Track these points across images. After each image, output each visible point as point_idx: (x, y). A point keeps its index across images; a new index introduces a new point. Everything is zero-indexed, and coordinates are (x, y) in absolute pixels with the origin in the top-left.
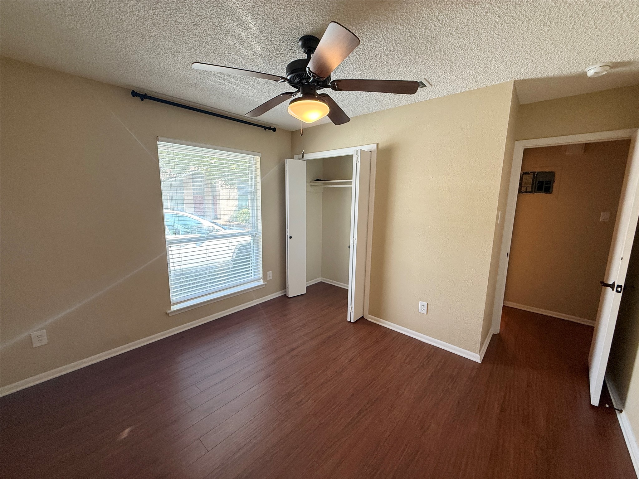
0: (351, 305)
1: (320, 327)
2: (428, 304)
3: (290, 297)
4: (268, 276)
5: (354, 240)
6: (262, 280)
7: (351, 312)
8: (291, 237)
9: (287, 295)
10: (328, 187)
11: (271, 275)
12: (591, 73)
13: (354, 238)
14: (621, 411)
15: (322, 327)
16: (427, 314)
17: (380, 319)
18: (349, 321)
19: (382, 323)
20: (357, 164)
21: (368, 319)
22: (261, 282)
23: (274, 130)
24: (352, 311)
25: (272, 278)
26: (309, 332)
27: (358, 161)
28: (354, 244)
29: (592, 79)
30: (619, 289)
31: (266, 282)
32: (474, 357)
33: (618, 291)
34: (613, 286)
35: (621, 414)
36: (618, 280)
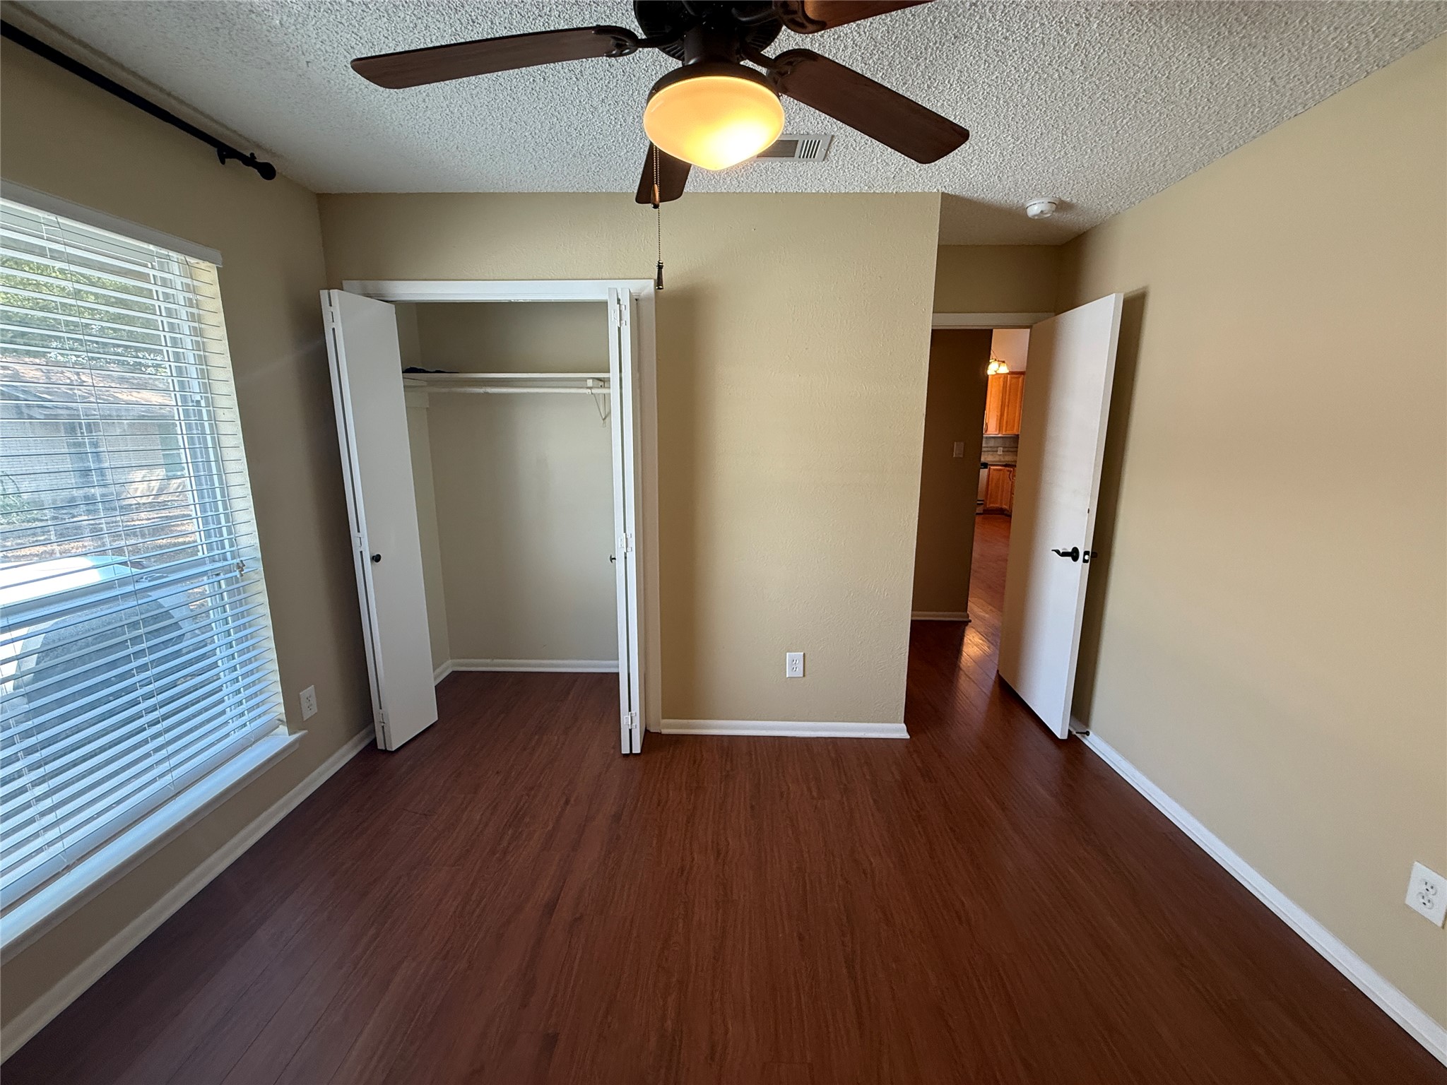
0: (630, 710)
1: (567, 802)
2: (804, 654)
3: (394, 749)
4: (304, 705)
5: (627, 539)
6: (283, 729)
7: (630, 731)
8: (376, 559)
9: (381, 746)
10: (465, 394)
11: (314, 701)
12: (1034, 209)
13: (625, 532)
14: (1088, 733)
15: (572, 799)
16: (804, 676)
17: (694, 721)
18: (628, 752)
19: (699, 728)
20: (619, 329)
21: (665, 731)
22: (283, 738)
23: (268, 171)
24: (634, 724)
25: (318, 709)
26: (550, 828)
27: (623, 322)
28: (629, 549)
29: (1039, 221)
30: (1087, 557)
31: (301, 729)
32: (897, 731)
33: (1085, 561)
34: (1074, 554)
35: (1088, 738)
36: (1084, 544)
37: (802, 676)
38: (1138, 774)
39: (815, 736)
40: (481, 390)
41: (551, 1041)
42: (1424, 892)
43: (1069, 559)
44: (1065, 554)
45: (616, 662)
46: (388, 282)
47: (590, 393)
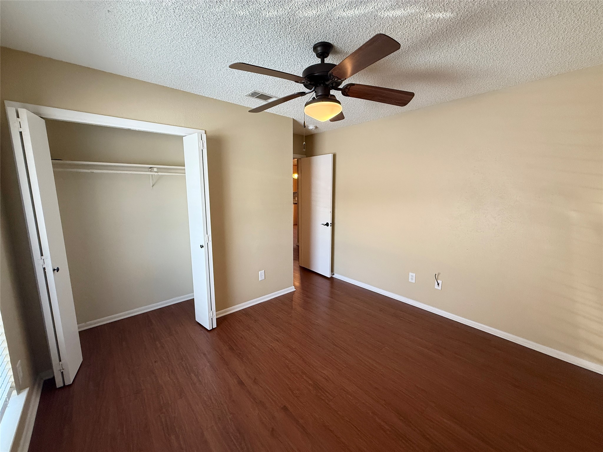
0: (211, 310)
2: (265, 271)
3: (72, 382)
4: (19, 373)
5: (208, 237)
7: (212, 318)
8: (57, 270)
9: (60, 385)
12: (311, 127)
13: (207, 234)
20: (202, 150)
24: (213, 315)
27: (204, 148)
28: (209, 241)
32: (292, 289)
33: (331, 226)
34: (327, 224)
35: (334, 275)
36: (330, 222)
37: (264, 279)
38: (350, 279)
39: (270, 299)
40: (89, 171)
41: (285, 409)
42: (411, 278)
43: (326, 226)
44: (325, 225)
45: (193, 294)
46: (46, 107)
47: (157, 174)
